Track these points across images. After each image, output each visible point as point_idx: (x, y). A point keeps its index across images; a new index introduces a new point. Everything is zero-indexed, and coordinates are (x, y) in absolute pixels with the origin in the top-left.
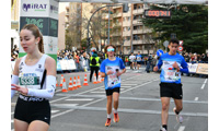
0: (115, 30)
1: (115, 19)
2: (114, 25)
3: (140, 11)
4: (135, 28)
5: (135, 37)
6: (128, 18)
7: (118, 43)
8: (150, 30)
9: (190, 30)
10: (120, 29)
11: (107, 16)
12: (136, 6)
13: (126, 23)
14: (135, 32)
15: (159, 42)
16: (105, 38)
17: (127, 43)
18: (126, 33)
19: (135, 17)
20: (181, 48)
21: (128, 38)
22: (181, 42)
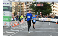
2: (21, 8)
4: (27, 9)
6: (25, 6)
7: (22, 13)
8: (31, 9)
9: (43, 9)
10: (23, 9)
11: (19, 6)
13: (25, 8)
16: (19, 12)
17: (25, 13)
18: (25, 10)
19: (27, 6)
22: (41, 13)
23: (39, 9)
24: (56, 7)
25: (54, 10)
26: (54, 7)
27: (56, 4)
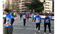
0: (18, 7)
1: (18, 5)
3: (24, 3)
4: (23, 7)
5: (23, 9)
6: (21, 4)
7: (18, 11)
8: (26, 7)
9: (36, 7)
10: (19, 7)
11: (16, 4)
12: (23, 2)
14: (23, 8)
15: (29, 10)
16: (15, 9)
17: (21, 11)
18: (20, 8)
19: (23, 4)
20: (34, 12)
21: (21, 9)
22: (34, 10)
23: (32, 7)
24: (48, 5)
25: (46, 8)
26: (46, 5)
27: (48, 3)
